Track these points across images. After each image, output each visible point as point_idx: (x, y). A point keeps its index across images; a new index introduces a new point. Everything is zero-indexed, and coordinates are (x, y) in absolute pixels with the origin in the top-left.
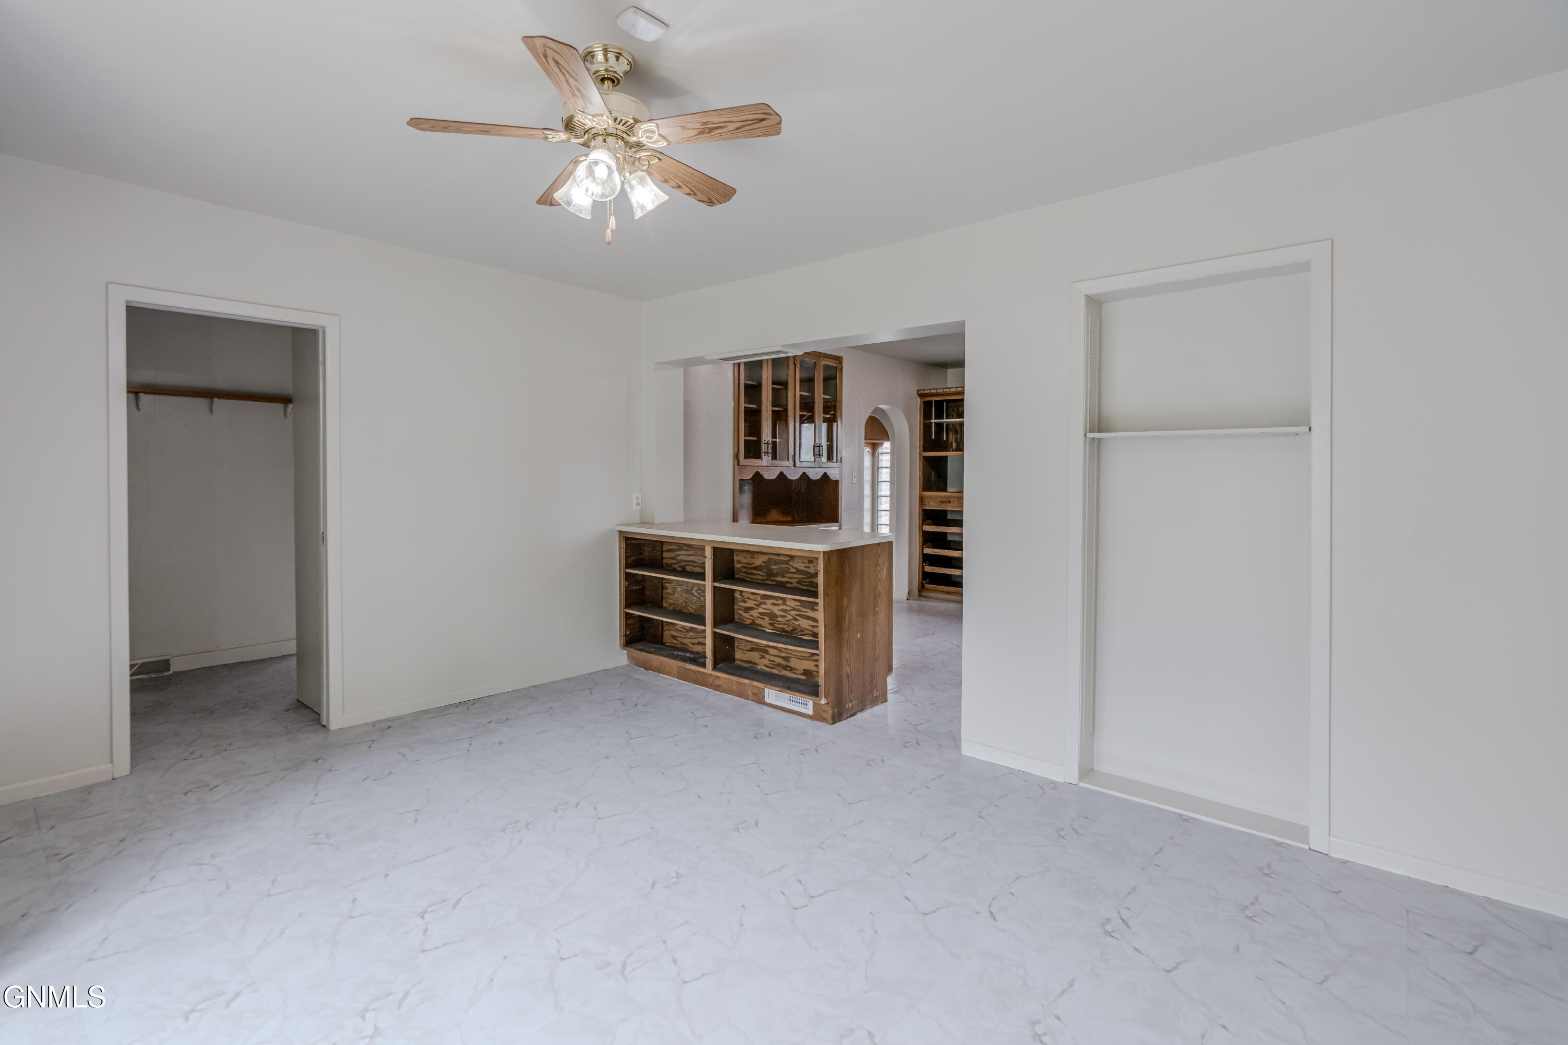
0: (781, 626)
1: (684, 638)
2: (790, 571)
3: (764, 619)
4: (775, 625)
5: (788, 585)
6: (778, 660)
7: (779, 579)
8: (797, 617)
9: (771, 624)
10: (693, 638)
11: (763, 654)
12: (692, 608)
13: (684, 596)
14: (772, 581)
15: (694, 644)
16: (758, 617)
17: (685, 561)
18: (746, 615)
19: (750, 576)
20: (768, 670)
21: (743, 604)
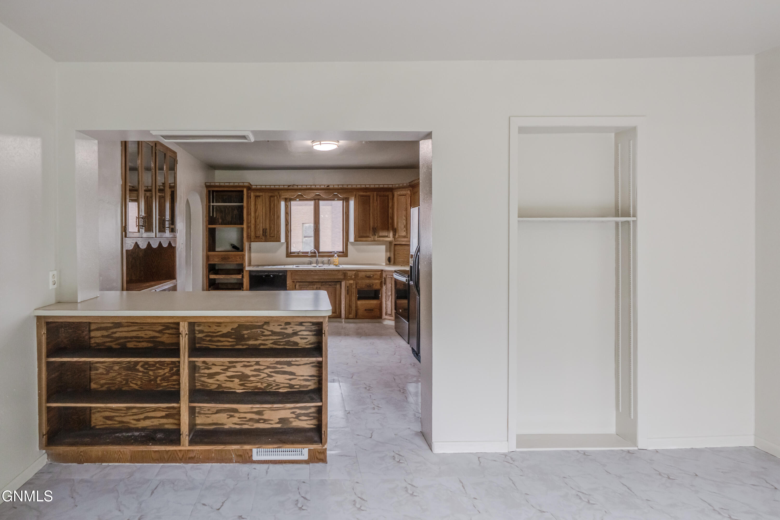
0: (253, 385)
1: (124, 416)
2: (264, 334)
3: (233, 381)
4: (246, 385)
5: (262, 347)
6: (249, 416)
7: (251, 342)
8: (273, 374)
9: (241, 385)
10: (135, 415)
11: (232, 414)
12: (136, 384)
13: (124, 374)
14: (243, 345)
15: (138, 420)
16: (225, 381)
17: (126, 338)
18: (211, 381)
19: (217, 344)
20: (238, 427)
21: (207, 371)
